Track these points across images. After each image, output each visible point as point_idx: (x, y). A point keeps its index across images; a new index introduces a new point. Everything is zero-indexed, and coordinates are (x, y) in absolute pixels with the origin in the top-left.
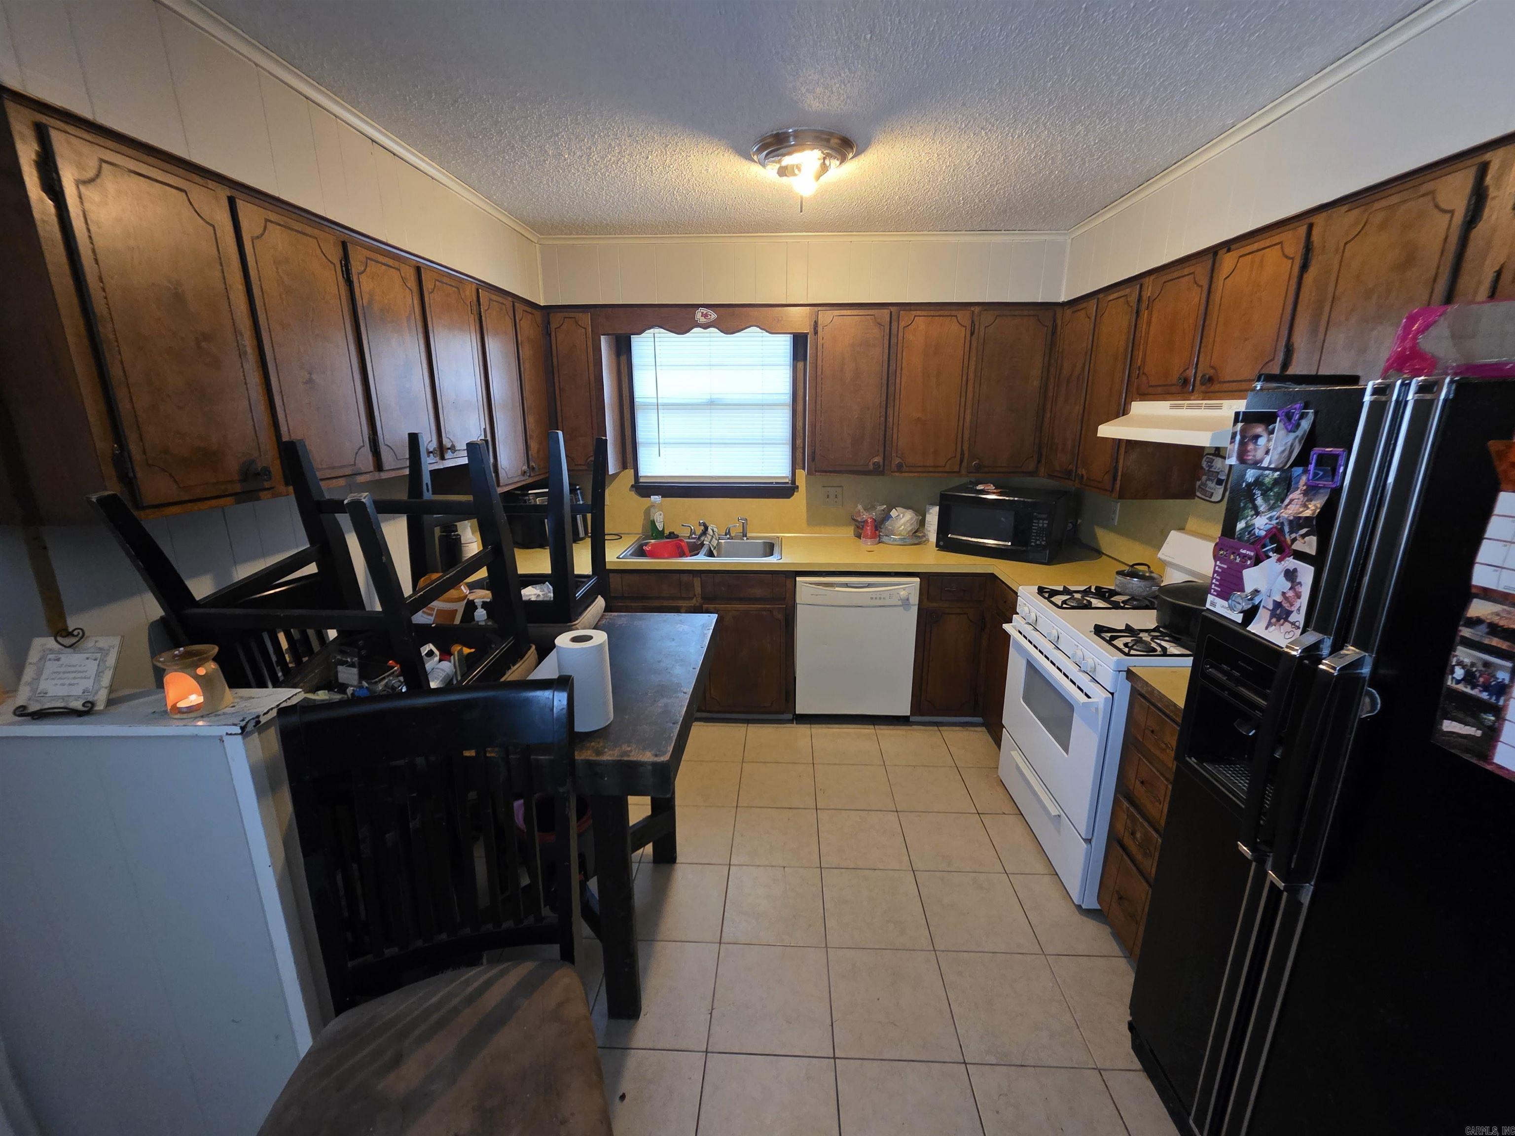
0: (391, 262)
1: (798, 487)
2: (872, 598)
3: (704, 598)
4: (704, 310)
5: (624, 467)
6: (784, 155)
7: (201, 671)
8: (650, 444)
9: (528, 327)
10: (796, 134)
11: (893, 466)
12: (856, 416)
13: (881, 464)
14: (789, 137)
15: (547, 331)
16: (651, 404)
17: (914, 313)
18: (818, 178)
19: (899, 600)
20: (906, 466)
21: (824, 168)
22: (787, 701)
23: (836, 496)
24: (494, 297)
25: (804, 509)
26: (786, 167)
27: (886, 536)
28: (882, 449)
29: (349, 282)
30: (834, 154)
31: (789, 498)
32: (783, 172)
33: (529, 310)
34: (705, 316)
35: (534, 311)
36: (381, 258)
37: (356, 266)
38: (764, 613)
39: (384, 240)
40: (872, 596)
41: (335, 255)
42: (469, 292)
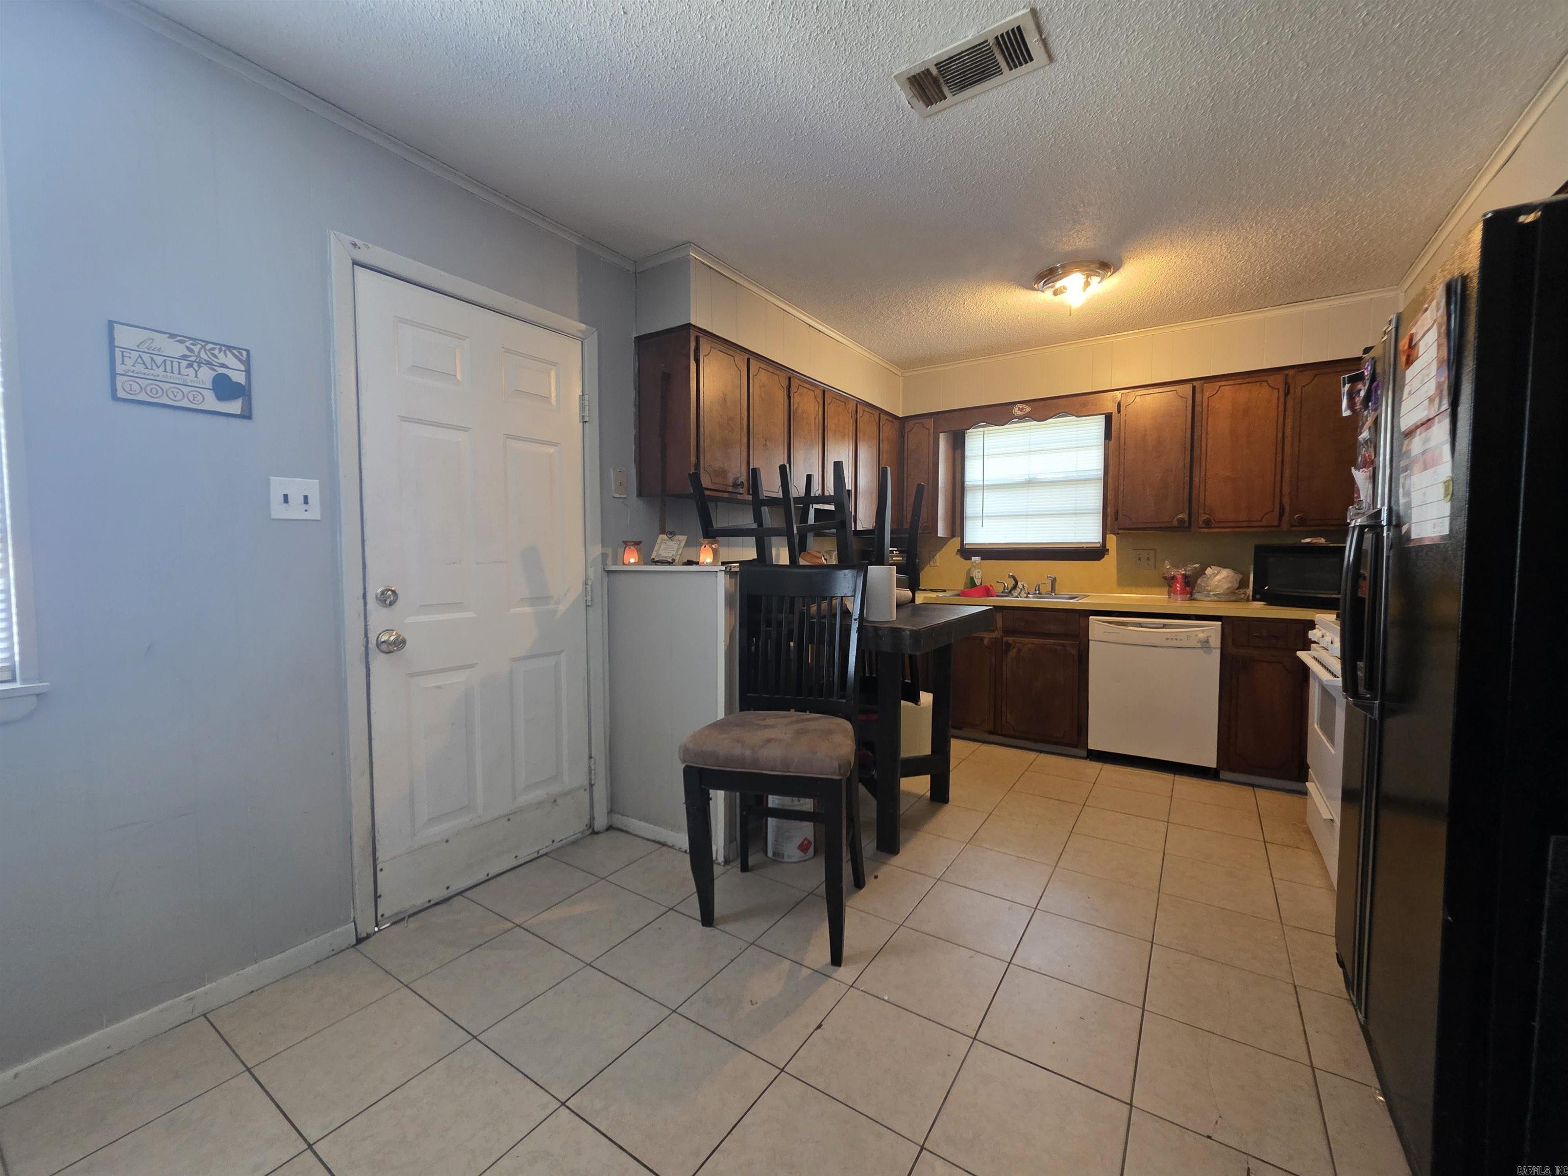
0: (810, 387)
1: (1108, 550)
2: (1167, 639)
3: (1004, 632)
4: (1021, 406)
5: (953, 536)
6: (1057, 281)
7: (714, 546)
8: (975, 518)
9: (889, 431)
10: (1063, 266)
11: (1201, 523)
12: (1159, 478)
13: (1187, 519)
14: (1058, 269)
15: (902, 435)
16: (979, 486)
17: (1220, 384)
18: (1085, 290)
19: (1198, 642)
20: (1216, 522)
21: (1087, 284)
22: (1079, 735)
23: (1148, 559)
24: (867, 409)
25: (1114, 571)
26: (1057, 290)
27: (1198, 592)
28: (1187, 505)
29: (789, 397)
30: (1091, 273)
31: (1099, 559)
32: (1056, 293)
33: (890, 419)
34: (1021, 410)
35: (894, 421)
36: (805, 385)
37: (793, 389)
38: (1058, 648)
39: (808, 376)
40: (1167, 637)
41: (785, 383)
42: (851, 406)
